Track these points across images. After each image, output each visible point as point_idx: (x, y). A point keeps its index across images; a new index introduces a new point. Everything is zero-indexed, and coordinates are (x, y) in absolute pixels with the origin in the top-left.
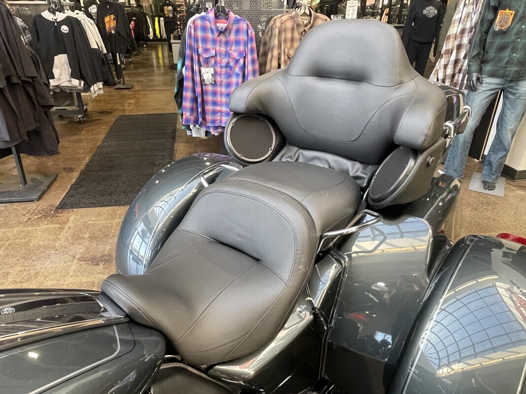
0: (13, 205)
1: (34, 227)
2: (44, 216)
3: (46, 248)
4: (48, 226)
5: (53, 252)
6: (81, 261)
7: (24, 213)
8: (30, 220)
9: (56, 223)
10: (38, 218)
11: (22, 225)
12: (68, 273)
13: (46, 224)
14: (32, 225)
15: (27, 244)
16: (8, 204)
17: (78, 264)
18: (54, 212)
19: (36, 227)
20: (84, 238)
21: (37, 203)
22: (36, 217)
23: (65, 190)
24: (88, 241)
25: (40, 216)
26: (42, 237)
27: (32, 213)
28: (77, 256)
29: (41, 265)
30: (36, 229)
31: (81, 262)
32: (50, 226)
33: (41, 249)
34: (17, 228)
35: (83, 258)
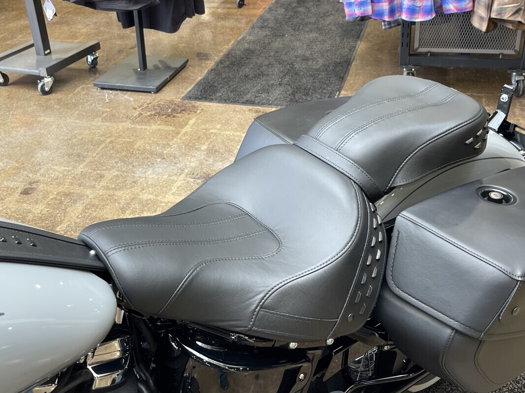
0: (126, 94)
1: (144, 125)
2: (159, 114)
3: (152, 153)
4: (159, 127)
5: (159, 160)
6: (190, 177)
7: (136, 106)
8: (141, 116)
9: (171, 125)
10: (151, 115)
11: (130, 121)
12: (170, 189)
13: (158, 125)
14: (142, 122)
15: (131, 144)
16: (119, 92)
17: (184, 180)
18: (172, 110)
19: (146, 126)
20: (201, 150)
21: (154, 95)
22: (149, 113)
23: (191, 83)
24: (205, 154)
25: (153, 113)
26: (150, 139)
27: (146, 107)
28: (186, 171)
29: (142, 173)
30: (145, 129)
31: (189, 179)
32: (163, 127)
33: (146, 154)
34: (124, 124)
35: (193, 174)
